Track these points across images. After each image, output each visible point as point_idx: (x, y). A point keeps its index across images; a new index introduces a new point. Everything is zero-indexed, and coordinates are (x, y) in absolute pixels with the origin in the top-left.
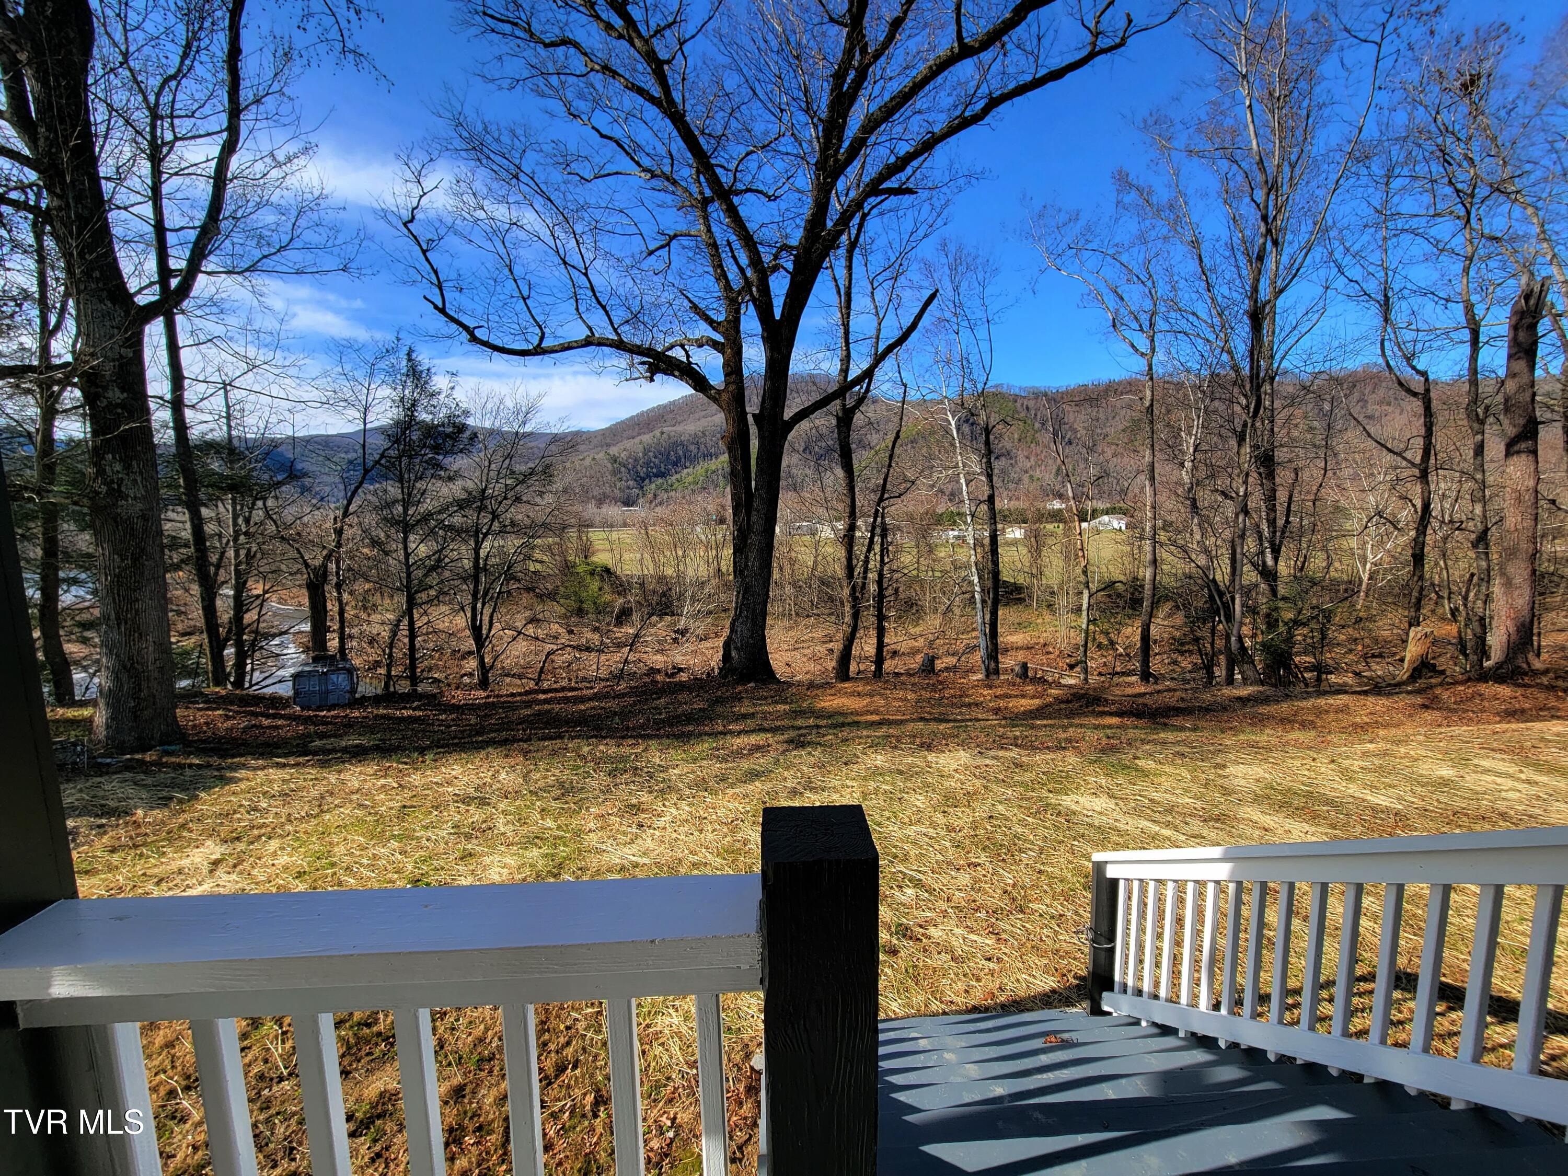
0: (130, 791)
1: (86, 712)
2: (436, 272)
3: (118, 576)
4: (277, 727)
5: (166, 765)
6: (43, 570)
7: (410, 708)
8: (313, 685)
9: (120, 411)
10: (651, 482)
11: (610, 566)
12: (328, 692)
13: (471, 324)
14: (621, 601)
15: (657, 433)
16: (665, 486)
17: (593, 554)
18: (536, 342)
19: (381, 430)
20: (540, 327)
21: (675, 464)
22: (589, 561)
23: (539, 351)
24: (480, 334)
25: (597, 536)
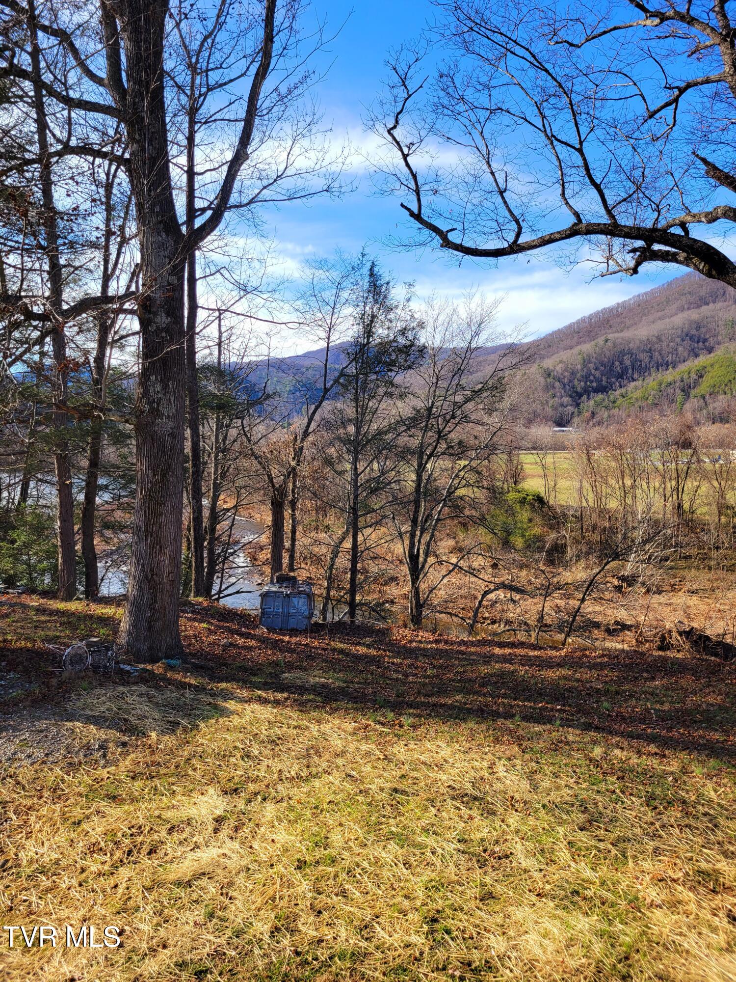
0: (146, 708)
1: (110, 610)
2: (414, 176)
3: (150, 490)
4: (249, 648)
5: (170, 681)
6: (88, 477)
7: (364, 644)
8: (277, 607)
9: (164, 334)
10: (589, 398)
11: (543, 495)
12: (289, 615)
13: (444, 228)
14: (554, 535)
15: (600, 341)
16: (606, 402)
17: (524, 479)
18: (511, 239)
19: (343, 349)
20: (517, 222)
21: (620, 376)
22: (520, 487)
23: (515, 248)
24: (453, 237)
25: (528, 460)
